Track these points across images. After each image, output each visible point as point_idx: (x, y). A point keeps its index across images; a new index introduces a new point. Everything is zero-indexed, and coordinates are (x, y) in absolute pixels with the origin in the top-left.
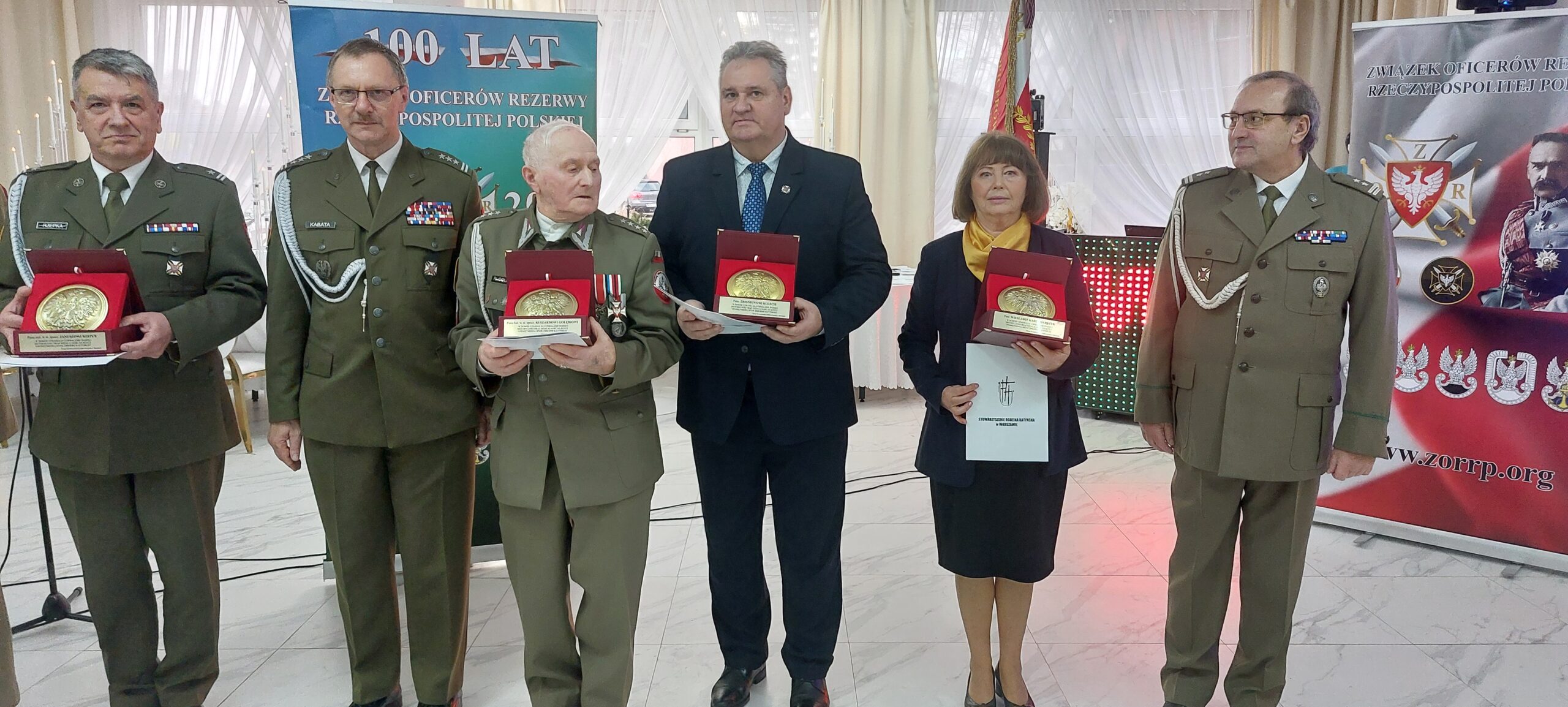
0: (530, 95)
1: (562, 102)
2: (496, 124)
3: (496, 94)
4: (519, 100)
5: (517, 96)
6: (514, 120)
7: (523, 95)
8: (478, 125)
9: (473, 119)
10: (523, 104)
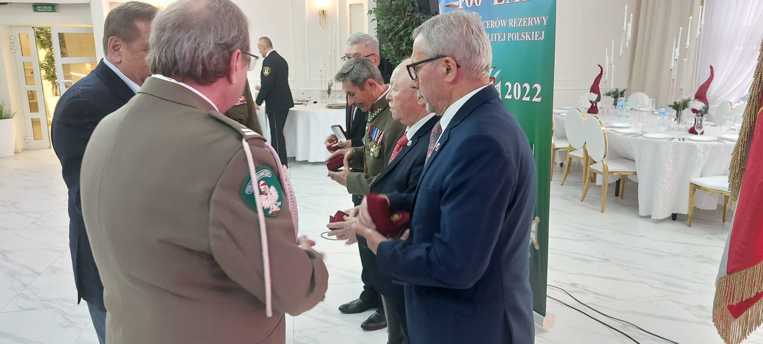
0: (518, 19)
1: (533, 22)
2: (503, 39)
3: (504, 20)
4: (513, 23)
5: (512, 20)
6: (510, 36)
7: (515, 19)
8: (495, 40)
9: (494, 36)
10: (515, 26)
